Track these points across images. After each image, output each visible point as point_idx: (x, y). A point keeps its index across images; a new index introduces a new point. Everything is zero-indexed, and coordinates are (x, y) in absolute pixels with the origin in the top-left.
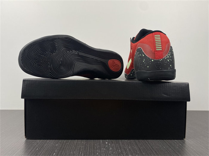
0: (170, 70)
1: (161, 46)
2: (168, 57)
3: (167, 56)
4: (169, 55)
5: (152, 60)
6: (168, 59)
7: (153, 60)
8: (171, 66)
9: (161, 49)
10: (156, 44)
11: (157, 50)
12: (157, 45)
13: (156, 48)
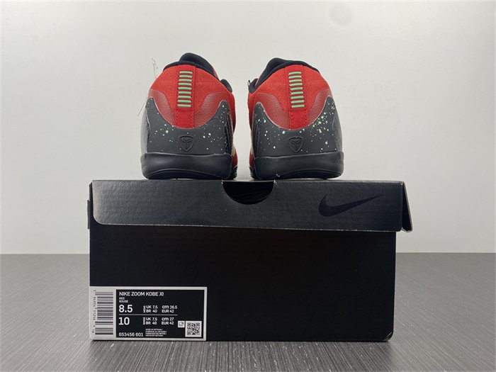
0: (325, 153)
1: (302, 97)
2: (320, 123)
3: (316, 122)
4: (322, 117)
5: (282, 130)
6: (319, 127)
7: (284, 132)
8: (326, 143)
9: (303, 106)
10: (292, 94)
11: (293, 107)
12: (293, 96)
13: (292, 102)
